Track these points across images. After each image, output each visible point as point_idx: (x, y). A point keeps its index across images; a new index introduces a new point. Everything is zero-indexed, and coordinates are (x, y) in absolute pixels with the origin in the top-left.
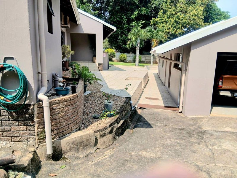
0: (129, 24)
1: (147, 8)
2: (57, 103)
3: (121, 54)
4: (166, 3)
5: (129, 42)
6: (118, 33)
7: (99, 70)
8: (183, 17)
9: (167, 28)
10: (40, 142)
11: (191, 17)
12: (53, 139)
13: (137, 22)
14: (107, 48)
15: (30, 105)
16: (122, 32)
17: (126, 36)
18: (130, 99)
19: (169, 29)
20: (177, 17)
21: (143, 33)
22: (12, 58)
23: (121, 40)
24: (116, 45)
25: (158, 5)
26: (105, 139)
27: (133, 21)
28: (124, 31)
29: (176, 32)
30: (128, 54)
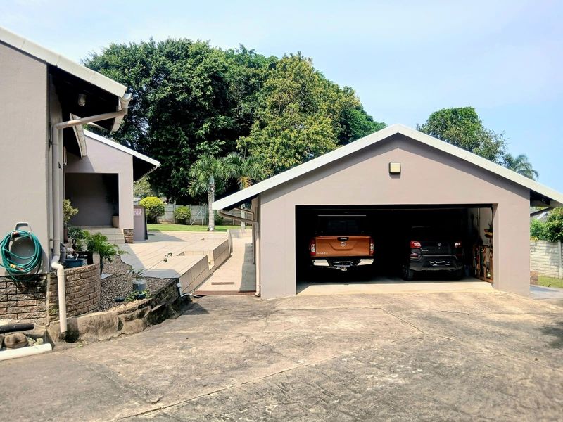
0: (193, 147)
1: (230, 115)
2: (71, 274)
3: (177, 207)
4: (264, 108)
5: (192, 183)
6: (171, 165)
7: (126, 242)
8: (296, 137)
9: (268, 155)
10: (52, 319)
11: (311, 136)
12: (67, 316)
13: (209, 143)
14: (145, 196)
15: (42, 275)
16: (178, 161)
17: (187, 169)
18: (177, 281)
19: (271, 157)
20: (285, 137)
21: (219, 165)
22: (26, 225)
23: (178, 178)
24: (166, 189)
25: (249, 110)
26: (132, 323)
27: (201, 140)
28: (183, 159)
29: (286, 164)
30: (193, 207)
